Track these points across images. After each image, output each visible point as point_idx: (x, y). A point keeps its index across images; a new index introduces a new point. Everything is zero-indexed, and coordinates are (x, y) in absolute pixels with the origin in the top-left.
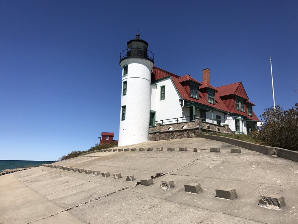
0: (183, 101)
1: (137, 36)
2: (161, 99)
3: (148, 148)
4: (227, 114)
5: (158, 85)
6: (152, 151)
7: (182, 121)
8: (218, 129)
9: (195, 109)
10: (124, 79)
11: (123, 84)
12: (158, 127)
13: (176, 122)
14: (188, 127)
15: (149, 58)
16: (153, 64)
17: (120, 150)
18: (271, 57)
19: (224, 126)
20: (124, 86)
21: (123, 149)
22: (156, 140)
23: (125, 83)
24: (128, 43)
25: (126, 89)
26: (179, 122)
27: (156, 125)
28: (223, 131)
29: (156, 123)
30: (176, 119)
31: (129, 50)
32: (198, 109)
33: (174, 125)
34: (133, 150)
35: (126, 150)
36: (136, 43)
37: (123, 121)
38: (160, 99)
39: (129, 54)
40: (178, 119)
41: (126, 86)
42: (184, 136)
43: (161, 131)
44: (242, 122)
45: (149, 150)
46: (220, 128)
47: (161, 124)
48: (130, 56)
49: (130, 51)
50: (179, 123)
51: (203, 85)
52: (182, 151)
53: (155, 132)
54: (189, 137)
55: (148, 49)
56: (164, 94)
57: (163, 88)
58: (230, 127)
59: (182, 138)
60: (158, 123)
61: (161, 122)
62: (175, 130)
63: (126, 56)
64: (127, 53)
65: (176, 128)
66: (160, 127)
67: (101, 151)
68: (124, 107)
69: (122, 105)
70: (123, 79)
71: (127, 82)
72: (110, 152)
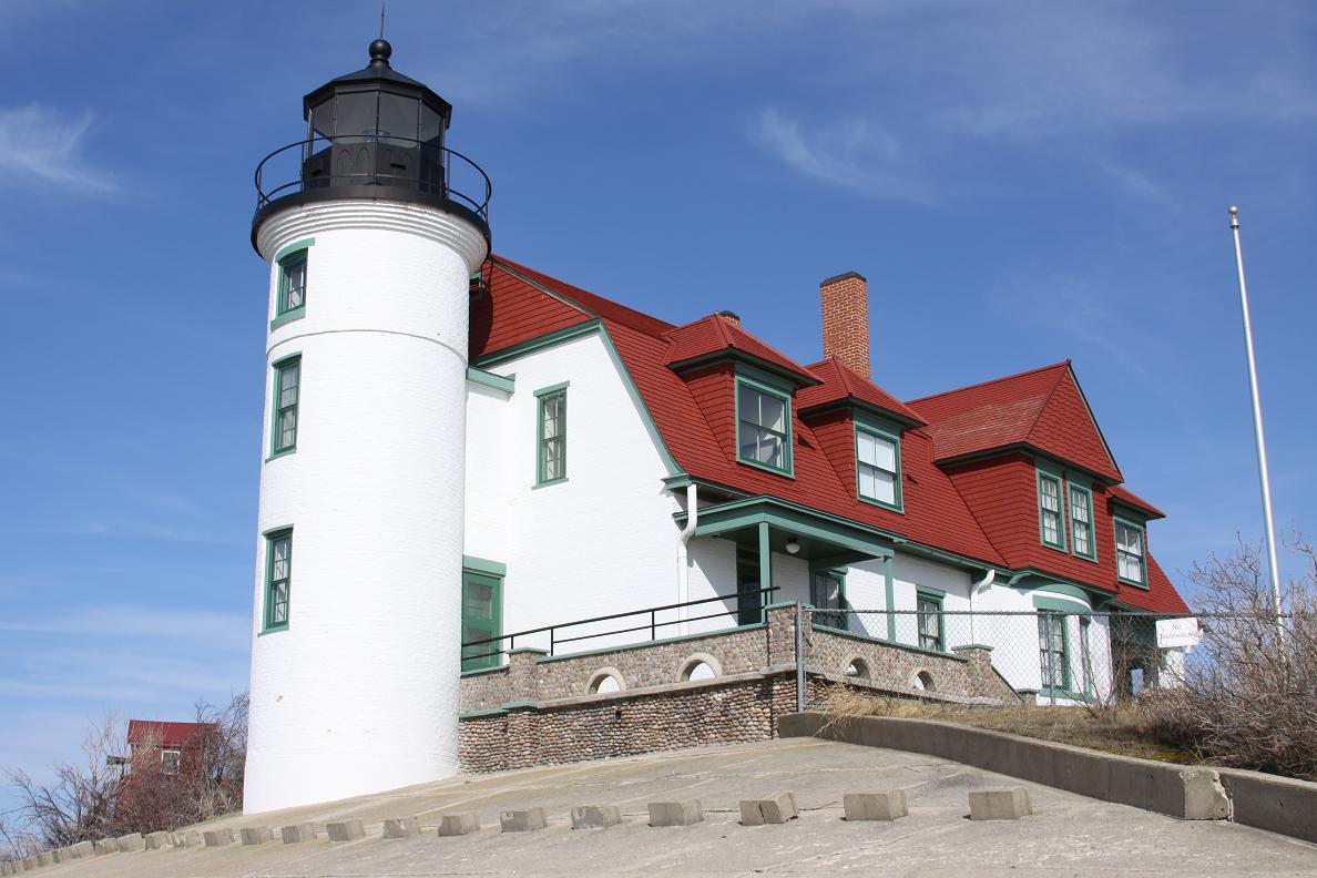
0: (692, 491)
1: (373, 51)
2: (542, 481)
3: (447, 819)
4: (983, 574)
5: (517, 384)
6: (473, 838)
7: (685, 631)
8: (925, 677)
9: (772, 549)
10: (280, 343)
11: (272, 373)
12: (519, 676)
13: (644, 637)
14: (726, 672)
15: (452, 197)
16: (481, 238)
17: (250, 837)
18: (1234, 209)
19: (964, 657)
20: (280, 391)
21: (277, 831)
22: (505, 767)
23: (290, 364)
24: (314, 100)
25: (294, 408)
26: (662, 634)
27: (505, 660)
28: (954, 689)
29: (506, 645)
30: (646, 619)
31: (320, 146)
32: (793, 549)
33: (630, 659)
34: (338, 832)
35: (291, 835)
36: (367, 100)
37: (276, 637)
38: (533, 479)
39: (318, 172)
40: (660, 617)
41: (297, 388)
42: (698, 731)
43: (540, 705)
44: (1084, 622)
45: (450, 829)
46: (934, 667)
47: (544, 654)
48: (326, 183)
49: (326, 154)
50: (666, 644)
51: (820, 383)
52: (667, 823)
53: (499, 710)
54: (729, 738)
55: (450, 140)
56: (560, 439)
57: (553, 402)
58: (996, 660)
59: (686, 742)
60: (520, 643)
61: (540, 642)
62: (635, 692)
63: (297, 189)
64: (304, 165)
65: (646, 678)
66: (533, 673)
67: (124, 848)
68: (281, 537)
69: (270, 520)
70: (273, 338)
71: (304, 362)
72: (184, 851)
